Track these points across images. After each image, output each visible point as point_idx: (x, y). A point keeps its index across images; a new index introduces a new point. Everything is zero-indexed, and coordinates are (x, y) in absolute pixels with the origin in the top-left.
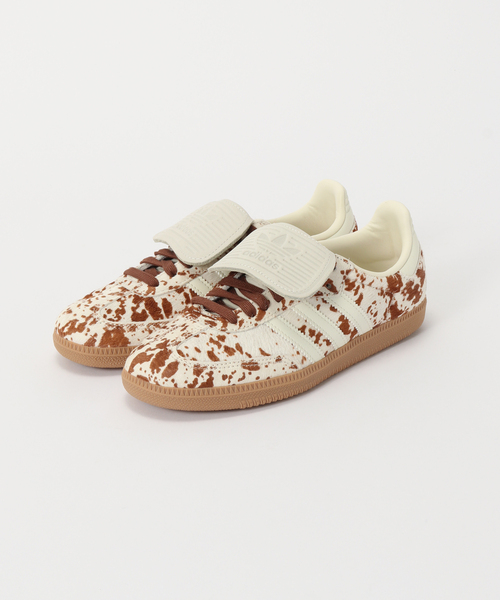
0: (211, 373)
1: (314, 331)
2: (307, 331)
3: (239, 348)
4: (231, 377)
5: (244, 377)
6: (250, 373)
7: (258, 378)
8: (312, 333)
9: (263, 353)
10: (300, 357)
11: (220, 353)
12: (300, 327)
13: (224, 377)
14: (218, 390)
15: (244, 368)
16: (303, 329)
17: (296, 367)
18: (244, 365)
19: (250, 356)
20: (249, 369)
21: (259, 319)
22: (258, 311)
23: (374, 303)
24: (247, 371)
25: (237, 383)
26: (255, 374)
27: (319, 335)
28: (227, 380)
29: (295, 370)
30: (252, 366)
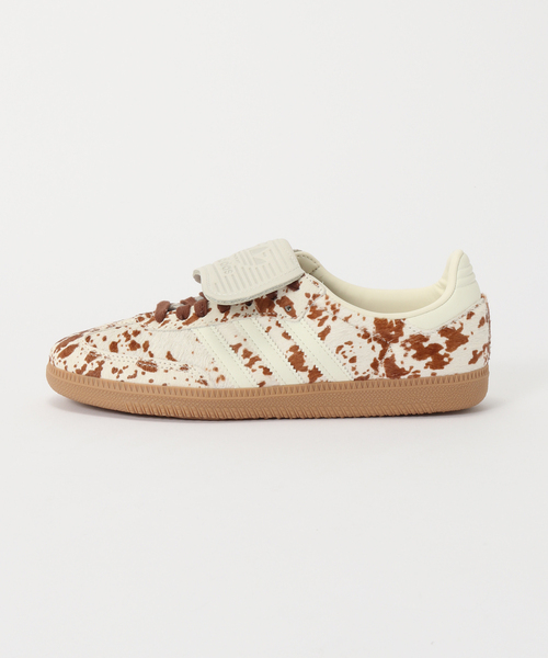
0: (103, 362)
1: (251, 353)
2: (241, 351)
3: (146, 346)
4: (121, 372)
5: (135, 376)
6: (143, 373)
7: (151, 381)
8: (247, 354)
9: (169, 356)
10: (217, 375)
11: (123, 346)
12: (234, 343)
13: (114, 370)
14: (104, 382)
15: (140, 366)
16: (236, 348)
17: (205, 383)
18: (140, 364)
19: (152, 355)
20: (144, 368)
21: (187, 323)
22: (191, 315)
23: (350, 343)
24: (140, 370)
25: (126, 380)
26: (149, 375)
27: (257, 359)
28: (116, 374)
29: (203, 386)
30: (149, 367)
